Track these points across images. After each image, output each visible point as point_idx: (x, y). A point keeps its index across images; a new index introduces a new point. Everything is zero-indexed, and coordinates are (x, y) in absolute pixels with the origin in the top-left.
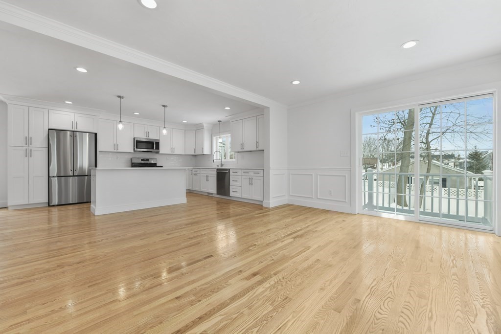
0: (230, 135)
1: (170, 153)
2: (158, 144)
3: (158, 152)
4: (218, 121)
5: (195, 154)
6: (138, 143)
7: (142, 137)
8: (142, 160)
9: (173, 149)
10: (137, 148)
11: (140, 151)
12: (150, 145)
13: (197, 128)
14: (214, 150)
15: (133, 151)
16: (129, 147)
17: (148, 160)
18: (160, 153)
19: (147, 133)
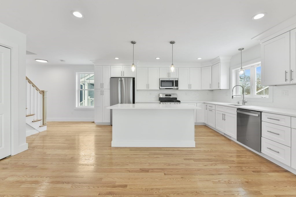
0: (260, 62)
1: (187, 89)
2: (177, 82)
3: (177, 89)
4: (239, 50)
5: (211, 89)
6: (162, 83)
7: (165, 77)
8: (166, 95)
9: (190, 86)
10: (161, 86)
11: (164, 89)
12: (171, 83)
13: (214, 63)
14: (234, 84)
15: (159, 89)
16: (156, 85)
17: (170, 95)
18: (179, 89)
19: (169, 74)
